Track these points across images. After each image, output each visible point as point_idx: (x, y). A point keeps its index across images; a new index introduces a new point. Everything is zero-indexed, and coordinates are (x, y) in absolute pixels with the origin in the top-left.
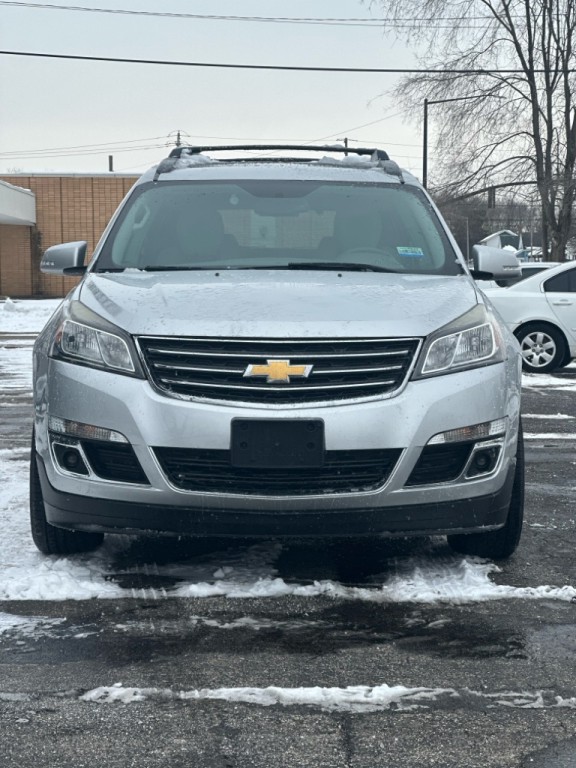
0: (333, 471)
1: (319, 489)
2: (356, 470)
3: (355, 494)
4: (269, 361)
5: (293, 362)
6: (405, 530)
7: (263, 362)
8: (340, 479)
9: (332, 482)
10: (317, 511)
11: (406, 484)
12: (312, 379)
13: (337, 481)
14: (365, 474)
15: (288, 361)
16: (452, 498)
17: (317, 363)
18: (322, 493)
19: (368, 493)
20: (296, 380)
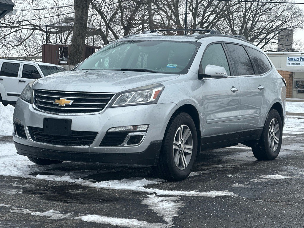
0: (75, 138)
1: (71, 144)
2: (84, 138)
3: (82, 147)
4: (61, 99)
5: (68, 99)
6: (104, 162)
7: (59, 99)
8: (77, 141)
9: (74, 142)
10: (70, 152)
11: (100, 145)
12: (73, 105)
13: (76, 142)
14: (86, 140)
15: (66, 99)
16: (119, 152)
17: (75, 100)
18: (71, 145)
19: (86, 147)
20: (67, 106)
